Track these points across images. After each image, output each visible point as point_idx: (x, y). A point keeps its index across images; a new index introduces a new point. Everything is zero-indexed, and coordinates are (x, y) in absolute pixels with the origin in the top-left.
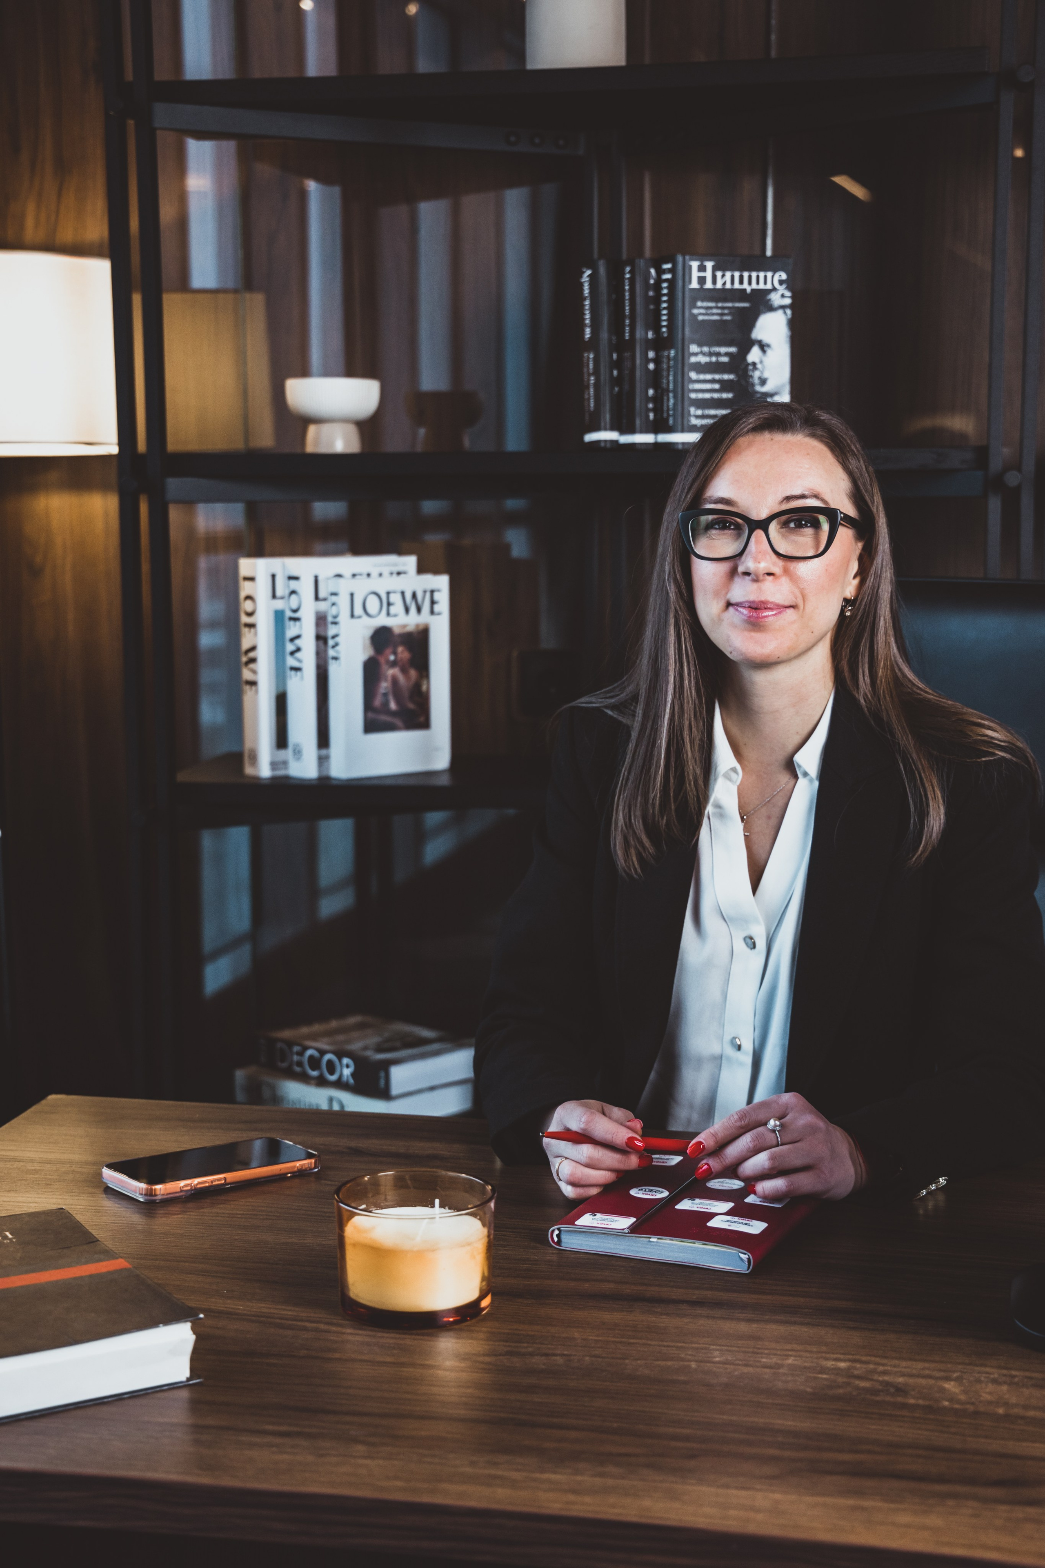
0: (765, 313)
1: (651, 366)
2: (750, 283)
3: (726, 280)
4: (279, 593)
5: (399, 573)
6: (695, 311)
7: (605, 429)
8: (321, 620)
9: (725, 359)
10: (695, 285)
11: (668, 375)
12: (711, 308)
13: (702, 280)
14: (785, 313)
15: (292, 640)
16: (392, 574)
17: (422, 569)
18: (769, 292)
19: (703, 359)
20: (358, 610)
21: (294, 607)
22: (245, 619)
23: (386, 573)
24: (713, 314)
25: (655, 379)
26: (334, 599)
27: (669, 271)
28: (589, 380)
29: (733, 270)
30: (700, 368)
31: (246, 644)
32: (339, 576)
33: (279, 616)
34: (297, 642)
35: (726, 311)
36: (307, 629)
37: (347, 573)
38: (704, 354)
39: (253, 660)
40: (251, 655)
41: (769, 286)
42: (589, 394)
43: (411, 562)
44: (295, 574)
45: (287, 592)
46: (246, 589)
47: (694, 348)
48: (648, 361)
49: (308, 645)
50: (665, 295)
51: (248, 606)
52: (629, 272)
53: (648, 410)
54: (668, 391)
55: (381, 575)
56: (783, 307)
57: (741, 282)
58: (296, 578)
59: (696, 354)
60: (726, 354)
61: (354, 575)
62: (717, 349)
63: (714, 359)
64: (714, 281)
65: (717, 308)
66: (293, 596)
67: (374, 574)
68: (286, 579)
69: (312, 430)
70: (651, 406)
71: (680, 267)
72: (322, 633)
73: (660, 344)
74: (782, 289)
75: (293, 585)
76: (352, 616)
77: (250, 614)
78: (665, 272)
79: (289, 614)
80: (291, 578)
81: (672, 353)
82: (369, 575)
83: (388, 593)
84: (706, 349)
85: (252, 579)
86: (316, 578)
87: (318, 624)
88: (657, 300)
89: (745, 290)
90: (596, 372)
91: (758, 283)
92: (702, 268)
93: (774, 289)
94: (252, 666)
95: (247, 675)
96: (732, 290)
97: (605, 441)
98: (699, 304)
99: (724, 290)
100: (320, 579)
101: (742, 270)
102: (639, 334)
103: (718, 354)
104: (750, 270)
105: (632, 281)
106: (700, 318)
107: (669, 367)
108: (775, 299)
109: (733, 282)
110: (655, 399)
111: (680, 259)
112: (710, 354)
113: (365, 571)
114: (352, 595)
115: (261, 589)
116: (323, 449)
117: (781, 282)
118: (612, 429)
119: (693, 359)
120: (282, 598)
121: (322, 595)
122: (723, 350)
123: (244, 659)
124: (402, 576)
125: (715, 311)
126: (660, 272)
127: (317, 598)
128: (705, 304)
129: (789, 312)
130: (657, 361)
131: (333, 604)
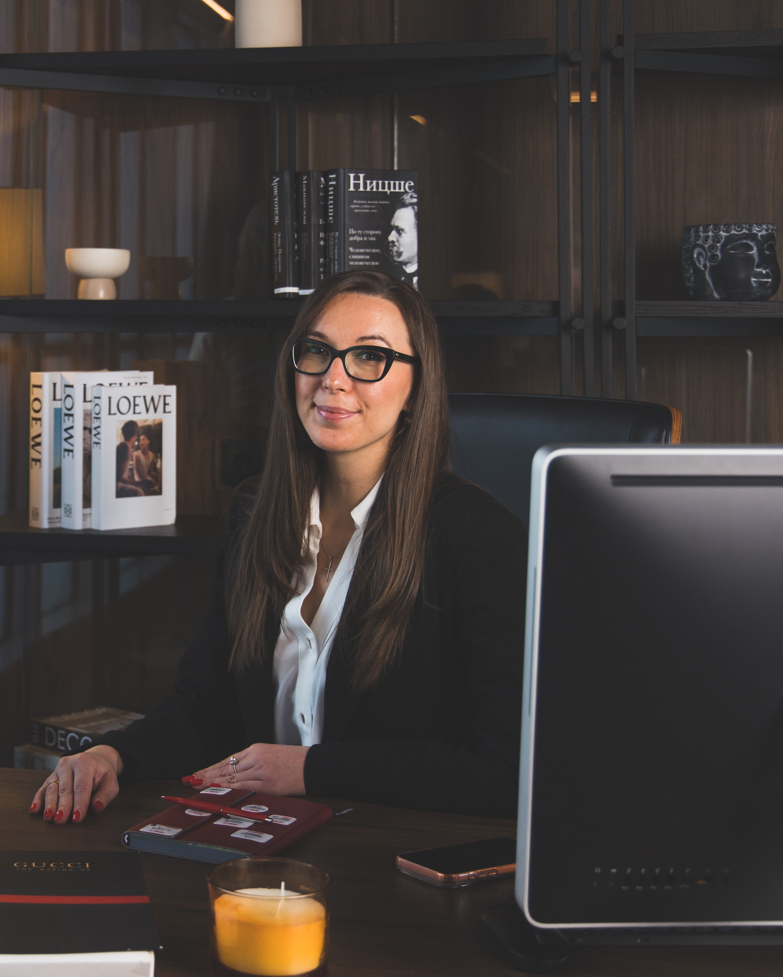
0: (400, 208)
1: (322, 243)
2: (389, 188)
3: (373, 186)
4: (58, 397)
5: (141, 384)
6: (353, 206)
7: (289, 286)
8: (87, 415)
9: (373, 239)
10: (352, 189)
11: (334, 249)
12: (363, 204)
13: (357, 186)
14: (413, 208)
15: (66, 430)
16: (136, 383)
17: (157, 381)
18: (403, 194)
19: (358, 239)
20: (114, 410)
21: (69, 406)
22: (33, 414)
23: (132, 383)
24: (365, 209)
25: (325, 251)
26: (97, 401)
27: (334, 179)
28: (278, 251)
29: (378, 179)
30: (356, 244)
31: (33, 433)
32: (101, 385)
33: (57, 413)
34: (70, 431)
35: (374, 207)
36: (78, 423)
37: (106, 384)
38: (359, 235)
39: (39, 444)
40: (37, 440)
41: (402, 190)
42: (278, 261)
43: (149, 376)
44: (71, 384)
45: (64, 396)
46: (35, 393)
47: (352, 231)
48: (320, 239)
49: (78, 433)
50: (331, 195)
51: (36, 405)
52: (306, 180)
53: (320, 273)
54: (334, 260)
55: (129, 384)
56: (412, 204)
57: (383, 187)
58: (72, 386)
59: (353, 235)
60: (374, 235)
61: (110, 385)
62: (367, 232)
63: (365, 239)
64: (365, 186)
65: (367, 204)
66: (69, 399)
67: (125, 384)
68: (63, 386)
69: (83, 283)
70: (322, 270)
71: (342, 177)
72: (89, 426)
73: (327, 228)
74: (411, 192)
75: (69, 391)
76: (110, 414)
77: (37, 411)
78: (331, 180)
79: (65, 411)
80: (66, 386)
81: (337, 234)
82: (121, 384)
83: (135, 397)
84: (360, 232)
85: (40, 387)
86: (85, 385)
87: (85, 419)
88: (326, 199)
89: (387, 192)
90: (283, 246)
91: (395, 188)
92: (357, 178)
93: (406, 192)
94: (37, 448)
95: (33, 454)
96: (377, 192)
97: (289, 293)
98: (355, 201)
99: (371, 192)
100: (87, 386)
101: (384, 179)
102: (313, 221)
103: (368, 235)
104: (390, 180)
105: (308, 185)
106: (356, 211)
107: (334, 244)
108: (407, 199)
109: (377, 187)
110: (324, 265)
111: (342, 172)
112: (363, 235)
113: (118, 382)
114: (110, 398)
115: (46, 394)
116: (91, 296)
117: (410, 188)
118: (294, 286)
119: (351, 239)
120: (60, 400)
121: (88, 399)
122: (372, 232)
123: (32, 443)
124: (143, 385)
125: (366, 206)
126: (327, 180)
127: (85, 401)
128: (359, 202)
129: (416, 207)
130: (325, 239)
131: (97, 405)
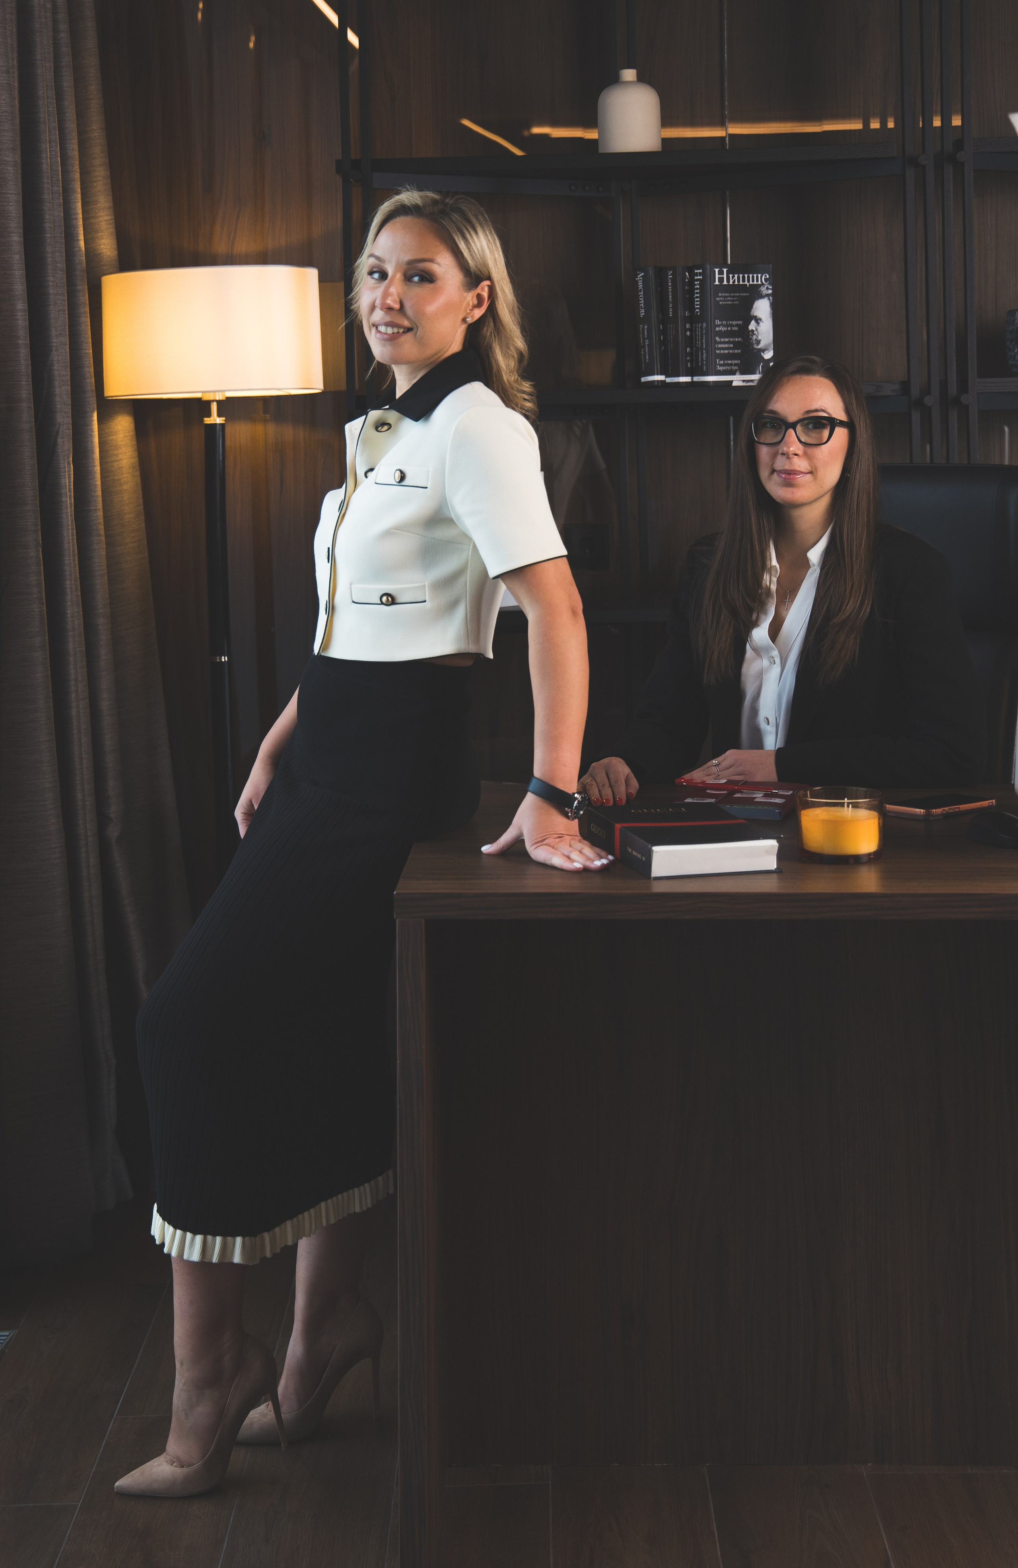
0: (758, 299)
1: (688, 333)
2: (749, 281)
3: (735, 279)
6: (718, 299)
7: (657, 374)
9: (736, 329)
10: (717, 282)
11: (702, 339)
12: (727, 297)
13: (721, 280)
14: (769, 299)
18: (759, 286)
19: (723, 329)
24: (728, 301)
25: (690, 341)
27: (700, 274)
28: (645, 342)
29: (739, 274)
30: (722, 334)
35: (736, 299)
38: (724, 326)
42: (645, 351)
47: (718, 322)
48: (686, 330)
50: (697, 289)
52: (671, 275)
53: (687, 361)
54: (702, 349)
56: (768, 295)
57: (743, 281)
59: (719, 326)
60: (736, 325)
62: (731, 322)
63: (729, 328)
64: (728, 280)
65: (730, 296)
70: (688, 358)
71: (708, 272)
73: (693, 319)
74: (767, 285)
78: (698, 275)
81: (704, 325)
84: (724, 322)
88: (691, 292)
89: (746, 285)
90: (650, 337)
91: (753, 281)
92: (721, 273)
93: (763, 284)
96: (738, 285)
97: (657, 382)
98: (720, 294)
99: (734, 285)
101: (744, 274)
102: (679, 313)
103: (732, 326)
104: (748, 273)
105: (674, 280)
106: (721, 303)
107: (702, 334)
108: (764, 290)
109: (739, 281)
110: (691, 354)
111: (708, 267)
112: (727, 326)
117: (766, 280)
118: (662, 373)
119: (717, 329)
122: (734, 323)
125: (729, 298)
126: (693, 275)
128: (723, 294)
129: (771, 298)
130: (691, 330)
